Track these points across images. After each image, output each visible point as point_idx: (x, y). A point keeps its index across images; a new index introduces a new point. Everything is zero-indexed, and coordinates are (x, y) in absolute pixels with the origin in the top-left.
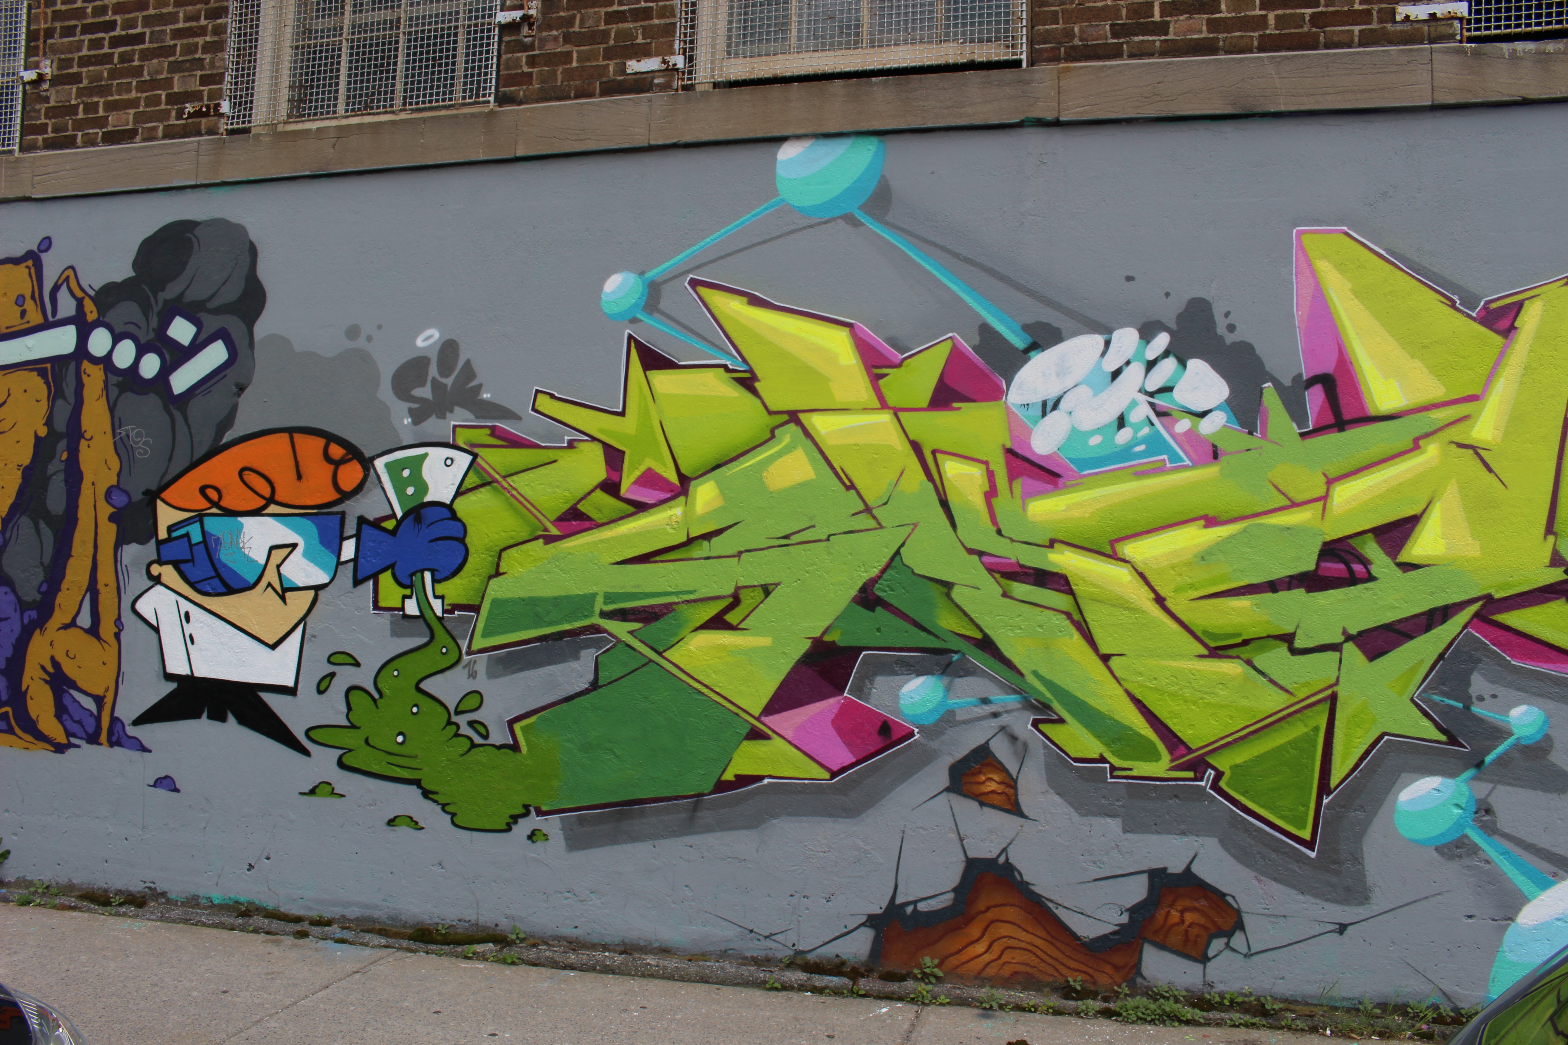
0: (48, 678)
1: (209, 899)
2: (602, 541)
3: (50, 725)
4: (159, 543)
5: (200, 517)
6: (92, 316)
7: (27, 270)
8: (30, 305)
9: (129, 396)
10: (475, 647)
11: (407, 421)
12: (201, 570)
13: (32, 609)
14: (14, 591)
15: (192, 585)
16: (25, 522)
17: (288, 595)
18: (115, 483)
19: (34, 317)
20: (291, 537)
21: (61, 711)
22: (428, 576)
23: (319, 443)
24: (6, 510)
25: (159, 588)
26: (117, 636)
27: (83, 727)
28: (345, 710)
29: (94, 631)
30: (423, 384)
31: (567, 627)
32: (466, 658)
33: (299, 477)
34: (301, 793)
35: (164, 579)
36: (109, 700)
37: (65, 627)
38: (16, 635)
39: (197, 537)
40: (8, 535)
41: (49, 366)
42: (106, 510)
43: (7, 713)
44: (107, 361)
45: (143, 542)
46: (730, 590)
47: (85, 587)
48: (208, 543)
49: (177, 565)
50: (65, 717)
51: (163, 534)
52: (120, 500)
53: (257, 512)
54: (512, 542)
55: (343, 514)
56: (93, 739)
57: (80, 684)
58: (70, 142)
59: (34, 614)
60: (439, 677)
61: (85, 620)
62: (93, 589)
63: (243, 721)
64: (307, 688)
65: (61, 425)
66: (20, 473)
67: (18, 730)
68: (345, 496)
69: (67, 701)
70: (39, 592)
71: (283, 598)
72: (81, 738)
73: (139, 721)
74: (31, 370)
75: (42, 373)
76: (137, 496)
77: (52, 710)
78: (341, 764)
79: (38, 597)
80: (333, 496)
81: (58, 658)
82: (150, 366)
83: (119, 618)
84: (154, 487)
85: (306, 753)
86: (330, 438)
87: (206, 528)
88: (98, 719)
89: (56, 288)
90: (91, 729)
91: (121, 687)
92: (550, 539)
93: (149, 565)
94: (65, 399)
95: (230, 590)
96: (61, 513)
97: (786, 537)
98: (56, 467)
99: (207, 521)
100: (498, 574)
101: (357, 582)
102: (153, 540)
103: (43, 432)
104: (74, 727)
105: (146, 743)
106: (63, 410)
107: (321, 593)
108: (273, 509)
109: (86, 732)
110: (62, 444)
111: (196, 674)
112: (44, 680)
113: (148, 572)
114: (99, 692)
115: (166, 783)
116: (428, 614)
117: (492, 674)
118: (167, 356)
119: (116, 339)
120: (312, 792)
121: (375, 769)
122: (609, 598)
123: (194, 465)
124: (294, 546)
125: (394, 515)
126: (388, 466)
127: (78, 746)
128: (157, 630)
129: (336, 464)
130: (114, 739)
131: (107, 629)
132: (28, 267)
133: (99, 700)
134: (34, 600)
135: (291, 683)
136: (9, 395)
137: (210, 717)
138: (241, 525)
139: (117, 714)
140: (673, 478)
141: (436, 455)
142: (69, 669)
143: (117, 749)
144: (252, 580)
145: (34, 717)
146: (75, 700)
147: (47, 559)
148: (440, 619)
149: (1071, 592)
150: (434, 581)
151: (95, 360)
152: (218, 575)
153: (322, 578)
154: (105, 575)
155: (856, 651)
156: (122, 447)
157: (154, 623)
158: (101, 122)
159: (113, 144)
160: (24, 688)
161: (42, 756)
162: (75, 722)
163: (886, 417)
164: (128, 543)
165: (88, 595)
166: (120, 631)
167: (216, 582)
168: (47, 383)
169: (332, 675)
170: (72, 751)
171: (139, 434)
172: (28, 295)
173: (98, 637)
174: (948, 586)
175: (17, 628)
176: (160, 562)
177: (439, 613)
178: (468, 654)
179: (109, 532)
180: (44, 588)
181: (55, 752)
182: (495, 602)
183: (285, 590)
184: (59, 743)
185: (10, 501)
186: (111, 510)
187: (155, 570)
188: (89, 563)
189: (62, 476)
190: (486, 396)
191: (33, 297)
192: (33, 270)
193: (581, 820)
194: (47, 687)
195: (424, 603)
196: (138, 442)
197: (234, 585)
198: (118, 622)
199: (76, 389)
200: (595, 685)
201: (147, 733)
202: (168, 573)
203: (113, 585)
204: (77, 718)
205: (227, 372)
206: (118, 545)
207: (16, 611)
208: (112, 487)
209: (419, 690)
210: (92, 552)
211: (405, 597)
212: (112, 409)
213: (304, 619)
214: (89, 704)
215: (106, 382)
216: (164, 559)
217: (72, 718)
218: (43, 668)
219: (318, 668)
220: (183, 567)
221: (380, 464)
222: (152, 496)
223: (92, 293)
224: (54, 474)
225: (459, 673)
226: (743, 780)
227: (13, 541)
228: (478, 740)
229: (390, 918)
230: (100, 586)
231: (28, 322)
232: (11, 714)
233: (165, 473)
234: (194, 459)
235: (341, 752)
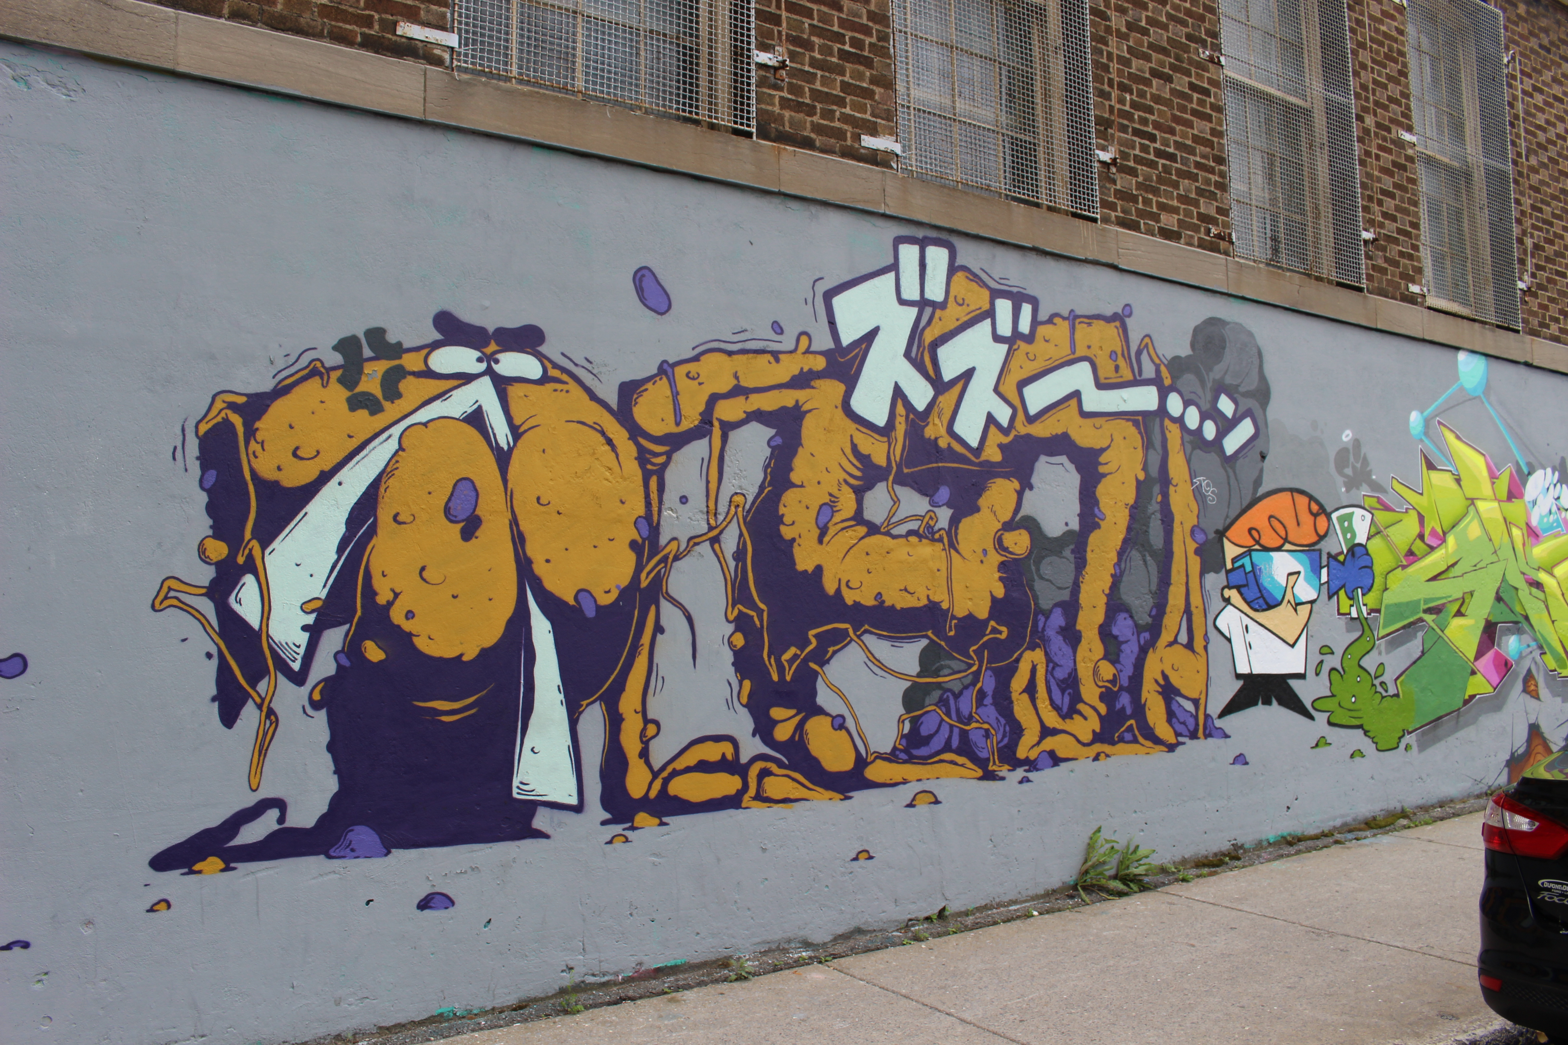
0: (1160, 690)
1: (1268, 840)
2: (1421, 568)
3: (1164, 731)
4: (1228, 572)
5: (1249, 552)
6: (1167, 382)
7: (1116, 330)
8: (1121, 362)
9: (1198, 452)
10: (1380, 636)
11: (1343, 490)
12: (1252, 594)
13: (1146, 631)
14: (1131, 617)
15: (1248, 603)
16: (1135, 554)
17: (1298, 607)
18: (1196, 523)
19: (1127, 375)
20: (1297, 567)
21: (1171, 716)
22: (1359, 590)
23: (1306, 500)
24: (1120, 543)
25: (1229, 607)
26: (1206, 648)
27: (1187, 726)
28: (1329, 685)
29: (1190, 646)
30: (1348, 467)
31: (1411, 620)
32: (1377, 642)
33: (1298, 524)
34: (1312, 748)
35: (1233, 601)
36: (1202, 702)
37: (1170, 644)
38: (1135, 656)
39: (1248, 568)
40: (1123, 566)
41: (1140, 418)
42: (1192, 546)
43: (1131, 725)
44: (1180, 421)
45: (1217, 572)
46: (1460, 595)
47: (1182, 610)
48: (1255, 572)
49: (1239, 588)
50: (1174, 720)
51: (1229, 566)
52: (1200, 537)
53: (1279, 549)
54: (1390, 569)
55: (1320, 551)
56: (1193, 736)
57: (1184, 691)
58: (1135, 227)
59: (1146, 635)
60: (1367, 657)
61: (1183, 638)
62: (1188, 612)
63: (1281, 703)
64: (1310, 674)
65: (1154, 471)
66: (1127, 511)
67: (1141, 739)
68: (1321, 538)
69: (1174, 707)
70: (1150, 616)
71: (1296, 610)
72: (1186, 736)
73: (1224, 713)
74: (1128, 420)
75: (1136, 424)
76: (1212, 535)
77: (1164, 716)
78: (1330, 723)
79: (1150, 620)
80: (1314, 538)
81: (1167, 672)
82: (1210, 431)
83: (1206, 634)
84: (1221, 528)
85: (1311, 718)
86: (1311, 498)
87: (1254, 560)
88: (1196, 718)
89: (1139, 353)
90: (1192, 728)
91: (1210, 689)
92: (1404, 567)
93: (1223, 589)
94: (1155, 449)
95: (1270, 607)
96: (1161, 547)
97: (1475, 566)
98: (1154, 507)
99: (1254, 554)
100: (1386, 589)
101: (1330, 597)
102: (1224, 570)
103: (1141, 476)
104: (1180, 728)
105: (1228, 732)
106: (1155, 459)
107: (1314, 605)
108: (1287, 546)
109: (1189, 730)
110: (1156, 489)
111: (1254, 672)
112: (1158, 692)
113: (1222, 595)
114: (1195, 695)
115: (1240, 760)
116: (1361, 617)
117: (1388, 652)
118: (1220, 424)
119: (1187, 404)
120: (1317, 745)
121: (1344, 722)
122: (1426, 601)
123: (1243, 512)
124: (1299, 573)
125: (1342, 553)
126: (1338, 518)
127: (1183, 743)
128: (1229, 640)
129: (1315, 515)
130: (1207, 732)
131: (1199, 643)
132: (1116, 327)
133: (1196, 702)
134: (1147, 623)
135: (1302, 671)
136: (1112, 440)
137: (1263, 703)
138: (1271, 558)
139: (1208, 712)
140: (1441, 533)
141: (1358, 512)
142: (1175, 680)
143: (1210, 740)
144: (1280, 598)
145: (1152, 725)
146: (1180, 706)
147: (1154, 587)
148: (1366, 619)
149: (1544, 592)
150: (1363, 595)
151: (1174, 420)
152: (1262, 596)
153: (1313, 595)
154: (1196, 600)
155: (1497, 623)
156: (1198, 494)
157: (1228, 635)
158: (1156, 218)
159: (1166, 239)
160: (1143, 701)
161: (1160, 756)
162: (1181, 723)
163: (1496, 504)
164: (1208, 573)
165: (1185, 616)
166: (1207, 643)
167: (1261, 601)
168: (1140, 433)
169: (1322, 662)
170: (1180, 749)
171: (1208, 485)
172: (1119, 353)
173: (1193, 651)
174: (1517, 589)
175: (1136, 649)
176: (1229, 587)
177: (1365, 616)
178: (1378, 639)
179: (1195, 563)
180: (1154, 613)
181: (1168, 752)
182: (1387, 607)
183: (1297, 604)
184: (1171, 744)
185: (1121, 537)
186: (1195, 545)
187: (1227, 593)
188: (1183, 589)
189: (1158, 516)
190: (1374, 477)
191: (1123, 355)
192: (1121, 331)
193: (1423, 733)
194: (1160, 697)
195: (1359, 611)
196: (1207, 491)
197: (1272, 603)
198: (1206, 637)
199: (1162, 442)
200: (1423, 653)
201: (1229, 723)
202: (1233, 594)
203: (1201, 607)
204: (1182, 720)
205: (1255, 443)
206: (1202, 574)
207: (1133, 634)
208: (1194, 526)
209: (1360, 666)
210: (1184, 580)
211: (1352, 606)
212: (1188, 462)
213: (1306, 625)
214: (1189, 706)
215: (1182, 438)
216: (1231, 585)
217: (1178, 720)
218: (1156, 681)
219: (1316, 658)
220: (1243, 590)
221: (1334, 516)
222: (1221, 534)
223: (1166, 362)
224: (1153, 514)
225: (1374, 653)
226: (1472, 697)
227: (1127, 572)
228: (1384, 694)
229: (1354, 820)
230: (1193, 609)
231: (1121, 377)
232: (1135, 726)
233: (1227, 517)
234: (1244, 507)
235: (1328, 714)
